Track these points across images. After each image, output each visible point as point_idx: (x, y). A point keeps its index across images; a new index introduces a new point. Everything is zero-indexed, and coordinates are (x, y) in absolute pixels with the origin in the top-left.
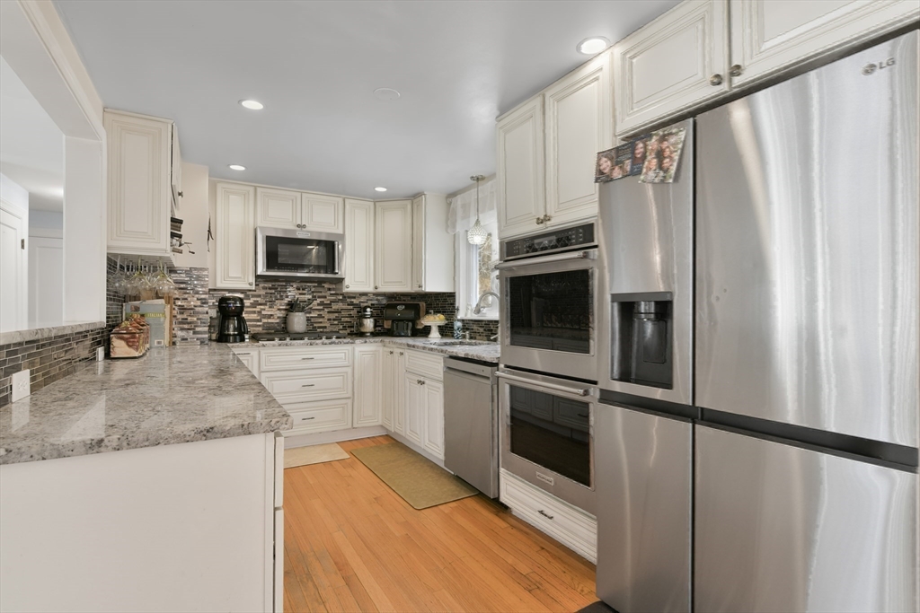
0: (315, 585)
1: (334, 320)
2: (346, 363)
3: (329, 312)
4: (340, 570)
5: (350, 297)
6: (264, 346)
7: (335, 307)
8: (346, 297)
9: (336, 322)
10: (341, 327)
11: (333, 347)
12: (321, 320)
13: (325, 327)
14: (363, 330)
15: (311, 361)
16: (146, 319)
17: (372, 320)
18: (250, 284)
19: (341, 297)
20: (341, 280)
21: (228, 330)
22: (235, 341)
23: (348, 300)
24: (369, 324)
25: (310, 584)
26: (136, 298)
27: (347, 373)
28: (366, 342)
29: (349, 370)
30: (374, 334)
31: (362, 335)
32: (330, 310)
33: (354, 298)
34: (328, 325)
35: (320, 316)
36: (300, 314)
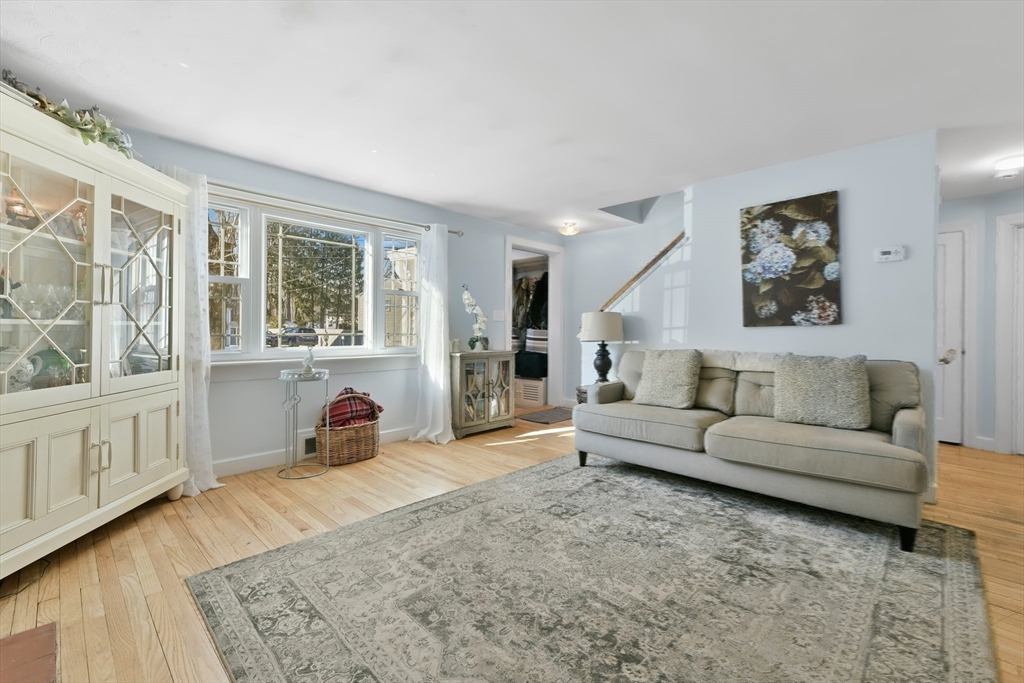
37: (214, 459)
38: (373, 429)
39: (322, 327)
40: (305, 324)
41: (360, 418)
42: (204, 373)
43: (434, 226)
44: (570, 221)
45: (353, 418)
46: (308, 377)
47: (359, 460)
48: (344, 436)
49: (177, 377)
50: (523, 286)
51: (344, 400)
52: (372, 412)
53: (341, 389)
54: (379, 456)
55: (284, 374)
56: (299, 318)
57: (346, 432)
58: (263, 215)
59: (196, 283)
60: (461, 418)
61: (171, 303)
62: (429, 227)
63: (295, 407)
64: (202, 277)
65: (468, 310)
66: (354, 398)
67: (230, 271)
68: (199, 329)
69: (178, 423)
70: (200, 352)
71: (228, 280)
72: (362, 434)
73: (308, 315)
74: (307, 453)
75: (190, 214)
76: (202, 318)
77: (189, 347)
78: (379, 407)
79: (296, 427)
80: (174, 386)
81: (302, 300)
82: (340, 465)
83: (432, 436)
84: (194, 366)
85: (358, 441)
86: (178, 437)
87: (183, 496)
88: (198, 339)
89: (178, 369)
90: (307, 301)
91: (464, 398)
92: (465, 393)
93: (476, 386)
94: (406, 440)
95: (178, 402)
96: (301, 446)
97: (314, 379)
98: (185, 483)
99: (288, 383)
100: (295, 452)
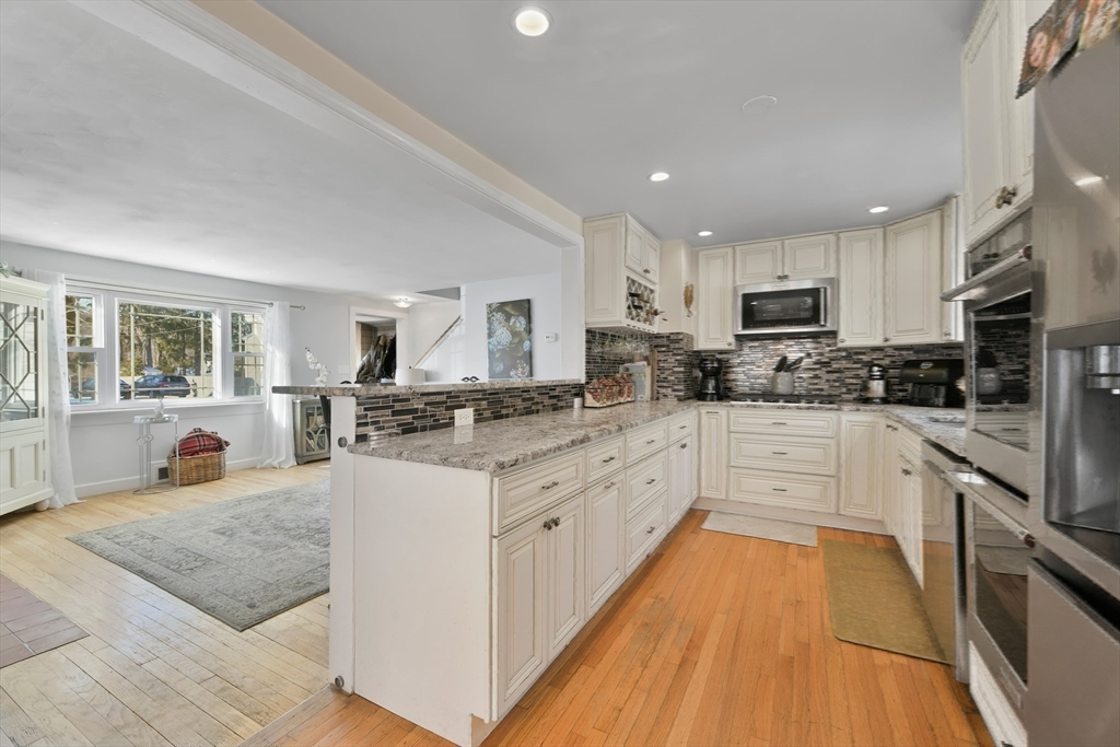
0: (655, 648)
1: (835, 381)
2: (829, 434)
3: (828, 372)
4: (687, 649)
5: (857, 353)
6: (732, 406)
7: (835, 366)
8: (852, 354)
9: (837, 384)
10: (844, 390)
11: (811, 413)
12: (816, 381)
13: (822, 390)
14: (870, 395)
15: (783, 427)
16: (633, 378)
17: (881, 382)
18: (730, 344)
19: (844, 354)
20: (833, 334)
21: (707, 388)
22: (712, 400)
23: (855, 357)
24: (877, 387)
25: (652, 645)
26: (631, 361)
27: (828, 445)
28: (858, 410)
29: (832, 442)
30: (885, 401)
31: (867, 401)
32: (829, 369)
33: (864, 354)
34: (826, 387)
35: (816, 377)
36: (785, 374)
37: (76, 483)
38: (219, 458)
39: (198, 373)
40: (174, 370)
41: (208, 450)
42: (65, 419)
43: (276, 304)
44: (403, 297)
45: (202, 451)
46: (159, 420)
47: (206, 481)
48: (193, 463)
49: (42, 423)
50: (380, 342)
51: (193, 437)
52: (219, 446)
53: (191, 430)
54: (226, 478)
55: (138, 419)
56: (163, 364)
57: (193, 461)
58: (116, 299)
59: (56, 354)
60: (302, 449)
61: (36, 369)
62: (272, 304)
63: (148, 443)
64: (62, 349)
65: (312, 367)
66: (202, 436)
67: (87, 342)
68: (60, 387)
69: (44, 456)
70: (61, 405)
71: (85, 349)
72: (209, 462)
73: (177, 359)
74: (160, 478)
75: (50, 304)
76: (62, 379)
77: (51, 401)
78: (226, 442)
79: (149, 459)
80: (41, 429)
81: (169, 342)
82: (189, 484)
83: (275, 464)
84: (56, 415)
85: (206, 467)
86: (44, 464)
87: (48, 509)
88: (60, 395)
89: (43, 416)
90: (176, 342)
91: (305, 434)
92: (306, 430)
93: (316, 424)
94: (254, 468)
95: (44, 442)
96: (155, 474)
97: (164, 421)
98: (50, 499)
99: (141, 425)
100: (149, 478)
